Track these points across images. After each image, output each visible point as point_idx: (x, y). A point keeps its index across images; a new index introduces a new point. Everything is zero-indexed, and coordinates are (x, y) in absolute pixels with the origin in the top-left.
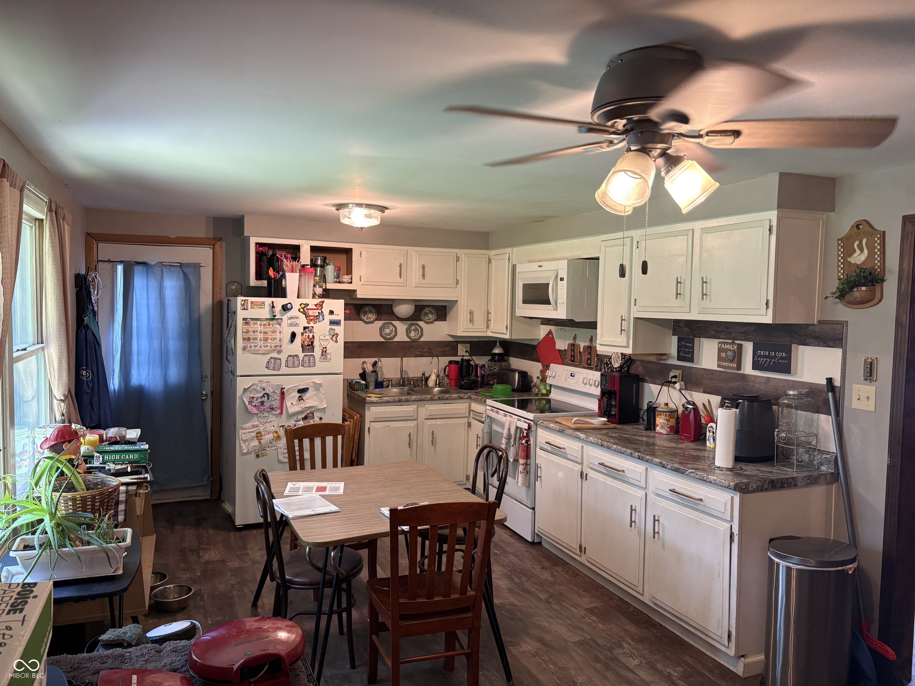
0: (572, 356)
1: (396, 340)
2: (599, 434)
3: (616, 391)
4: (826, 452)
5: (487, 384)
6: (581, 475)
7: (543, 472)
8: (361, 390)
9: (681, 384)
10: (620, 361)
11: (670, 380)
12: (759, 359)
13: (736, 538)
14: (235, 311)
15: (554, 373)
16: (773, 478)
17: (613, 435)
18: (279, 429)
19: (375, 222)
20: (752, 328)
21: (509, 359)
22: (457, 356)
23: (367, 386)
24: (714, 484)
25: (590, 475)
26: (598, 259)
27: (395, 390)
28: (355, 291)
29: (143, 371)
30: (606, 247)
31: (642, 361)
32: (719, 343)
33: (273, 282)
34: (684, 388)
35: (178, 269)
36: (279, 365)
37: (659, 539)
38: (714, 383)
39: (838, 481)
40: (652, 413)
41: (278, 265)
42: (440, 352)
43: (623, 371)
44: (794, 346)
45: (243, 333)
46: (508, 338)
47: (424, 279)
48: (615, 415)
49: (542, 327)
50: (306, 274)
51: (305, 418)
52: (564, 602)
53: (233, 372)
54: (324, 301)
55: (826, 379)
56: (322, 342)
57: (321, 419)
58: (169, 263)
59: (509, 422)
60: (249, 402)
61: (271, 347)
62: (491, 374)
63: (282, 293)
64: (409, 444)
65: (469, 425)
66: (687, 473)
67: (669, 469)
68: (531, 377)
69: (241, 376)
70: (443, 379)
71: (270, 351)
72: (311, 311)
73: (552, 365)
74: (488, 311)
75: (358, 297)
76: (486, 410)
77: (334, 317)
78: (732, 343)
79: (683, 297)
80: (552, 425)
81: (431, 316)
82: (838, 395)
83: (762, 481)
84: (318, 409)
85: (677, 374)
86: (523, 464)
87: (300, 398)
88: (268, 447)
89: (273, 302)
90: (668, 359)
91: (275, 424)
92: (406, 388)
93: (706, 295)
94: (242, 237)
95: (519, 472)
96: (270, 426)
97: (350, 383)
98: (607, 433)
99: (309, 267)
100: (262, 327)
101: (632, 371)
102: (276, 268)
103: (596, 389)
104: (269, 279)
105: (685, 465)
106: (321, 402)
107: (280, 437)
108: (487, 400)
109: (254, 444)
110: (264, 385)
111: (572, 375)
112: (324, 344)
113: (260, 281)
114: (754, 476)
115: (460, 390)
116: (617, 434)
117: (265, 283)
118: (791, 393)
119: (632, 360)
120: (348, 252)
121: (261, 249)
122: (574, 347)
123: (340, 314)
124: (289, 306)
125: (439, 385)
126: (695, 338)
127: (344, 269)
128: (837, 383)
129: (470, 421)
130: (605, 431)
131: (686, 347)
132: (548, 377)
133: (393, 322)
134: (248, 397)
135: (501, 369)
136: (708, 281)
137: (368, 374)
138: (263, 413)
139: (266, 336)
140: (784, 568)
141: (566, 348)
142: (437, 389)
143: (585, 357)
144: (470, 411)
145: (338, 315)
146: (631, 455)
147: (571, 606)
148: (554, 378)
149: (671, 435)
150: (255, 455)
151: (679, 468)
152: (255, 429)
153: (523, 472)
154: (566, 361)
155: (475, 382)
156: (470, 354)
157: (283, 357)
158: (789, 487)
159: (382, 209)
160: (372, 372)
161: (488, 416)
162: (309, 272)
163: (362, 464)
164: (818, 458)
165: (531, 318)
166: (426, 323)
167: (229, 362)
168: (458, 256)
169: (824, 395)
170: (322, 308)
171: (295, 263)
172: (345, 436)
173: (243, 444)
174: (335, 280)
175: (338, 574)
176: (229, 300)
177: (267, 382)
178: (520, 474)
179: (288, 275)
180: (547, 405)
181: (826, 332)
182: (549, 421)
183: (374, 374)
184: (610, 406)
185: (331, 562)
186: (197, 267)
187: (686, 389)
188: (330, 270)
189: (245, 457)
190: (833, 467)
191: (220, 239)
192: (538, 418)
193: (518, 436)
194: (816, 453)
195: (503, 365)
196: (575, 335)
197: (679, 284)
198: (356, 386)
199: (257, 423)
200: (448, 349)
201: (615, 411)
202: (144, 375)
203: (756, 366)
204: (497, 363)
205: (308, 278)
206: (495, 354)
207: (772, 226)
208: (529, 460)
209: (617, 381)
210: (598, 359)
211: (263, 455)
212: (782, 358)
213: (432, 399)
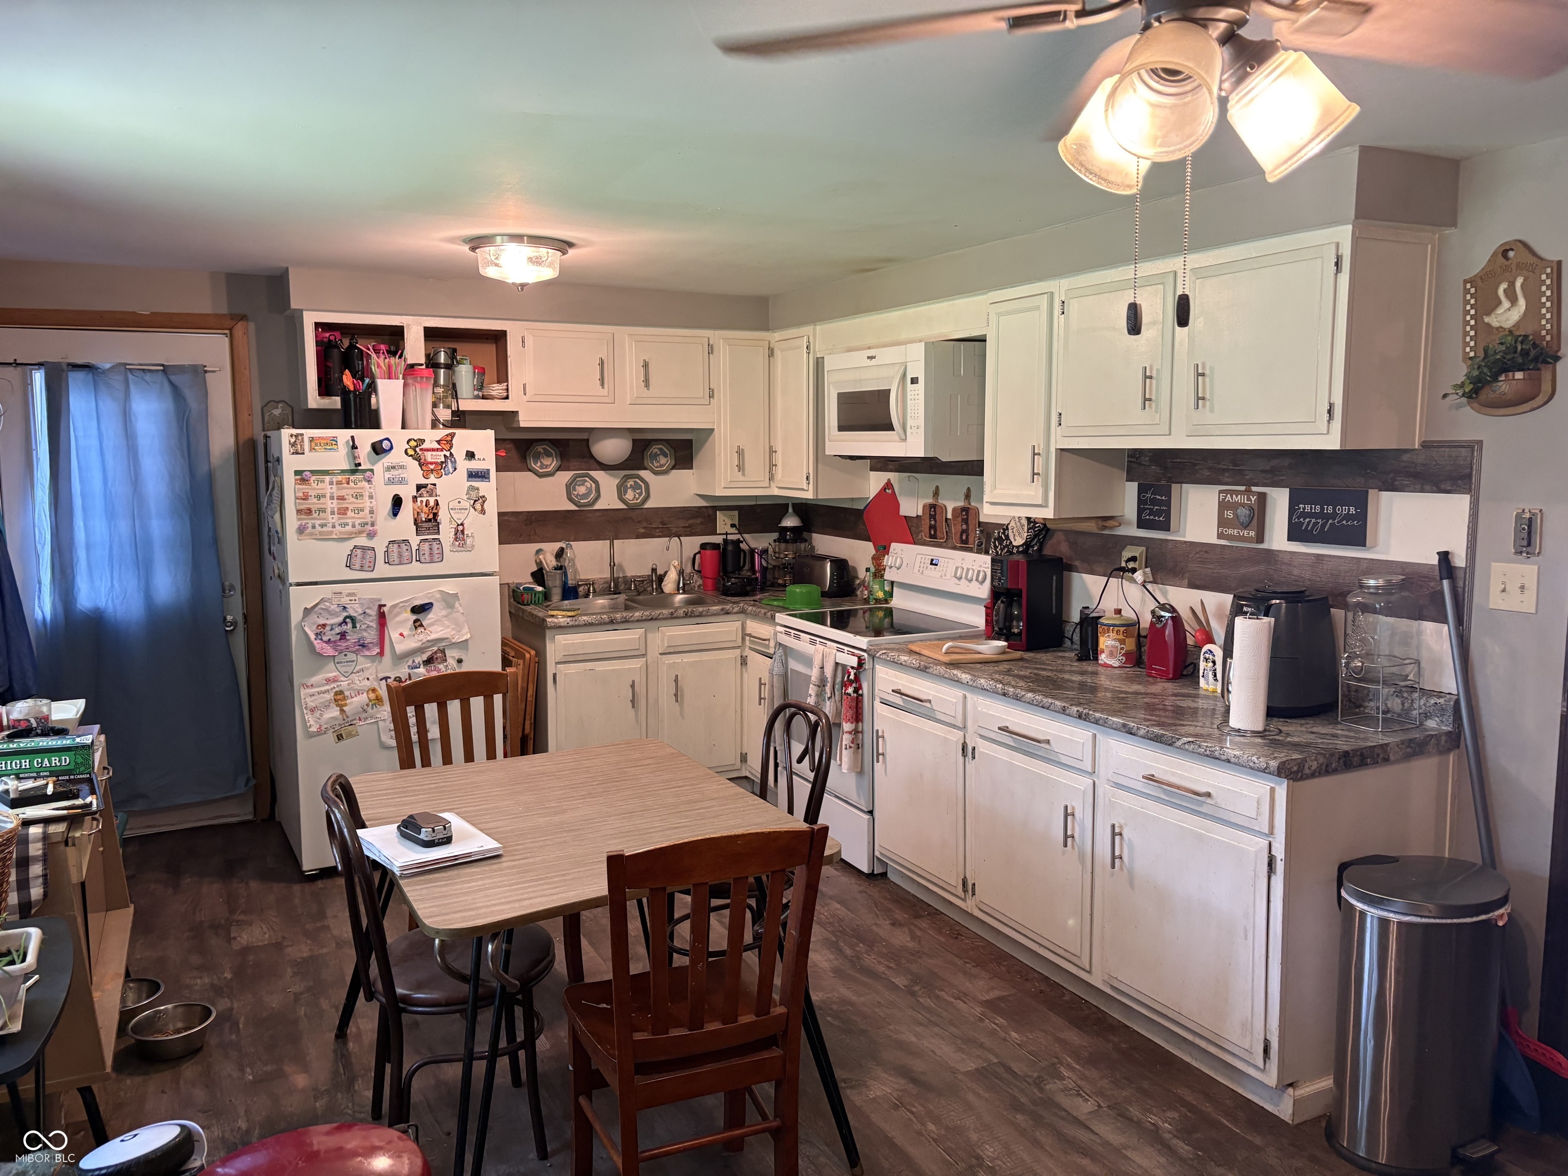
0: (931, 527)
1: (597, 506)
2: (996, 672)
3: (1021, 590)
4: (1436, 694)
5: (772, 585)
6: (963, 750)
7: (891, 745)
8: (535, 604)
9: (1145, 573)
10: (1026, 534)
11: (1123, 564)
12: (1302, 520)
13: (1280, 866)
14: (278, 457)
15: (898, 560)
16: (1346, 748)
17: (1022, 673)
18: (379, 684)
19: (548, 273)
20: (1286, 462)
21: (811, 537)
22: (716, 534)
23: (547, 596)
24: (1235, 764)
25: (981, 750)
26: (982, 340)
27: (601, 602)
28: (515, 414)
29: (101, 580)
30: (999, 315)
31: (1066, 532)
32: (1220, 492)
33: (352, 398)
34: (1151, 579)
35: (160, 377)
36: (373, 562)
37: (1121, 868)
38: (1209, 568)
39: (1458, 747)
40: (1090, 628)
41: (363, 367)
42: (684, 527)
43: (1030, 551)
44: (1372, 493)
45: (297, 501)
46: (811, 497)
47: (648, 389)
48: (1020, 634)
49: (873, 474)
50: (417, 382)
51: (429, 661)
52: (942, 990)
53: (282, 578)
54: (454, 434)
55: (1438, 553)
56: (455, 513)
57: (460, 661)
58: (140, 365)
59: (821, 655)
60: (317, 634)
61: (354, 526)
62: (779, 567)
63: (372, 420)
64: (633, 701)
65: (744, 661)
66: (1179, 743)
67: (1141, 737)
68: (855, 569)
69: (298, 584)
70: (691, 577)
71: (352, 533)
72: (430, 453)
73: (894, 546)
74: (771, 447)
75: (521, 426)
76: (775, 634)
77: (475, 465)
78: (1246, 491)
79: (1157, 406)
80: (904, 658)
81: (663, 460)
82: (1461, 584)
83: (1327, 755)
84: (454, 643)
85: (1137, 555)
86: (850, 733)
87: (417, 624)
88: (360, 720)
89: (353, 437)
90: (1120, 525)
91: (371, 674)
92: (622, 597)
93: (1203, 399)
94: (288, 312)
95: (844, 747)
96: (361, 679)
97: (514, 591)
98: (1009, 670)
99: (424, 367)
100: (334, 487)
101: (1047, 551)
102: (358, 371)
103: (980, 586)
104: (345, 394)
105: (1174, 728)
106: (459, 630)
107: (381, 698)
108: (777, 614)
109: (332, 715)
110: (345, 600)
111: (934, 562)
112: (459, 517)
113: (327, 398)
114: (1308, 745)
115: (724, 597)
116: (1029, 671)
117: (335, 402)
118: (1372, 582)
119: (1048, 530)
120: (498, 338)
121: (327, 335)
122: (935, 511)
123: (487, 459)
124: (386, 445)
125: (684, 590)
126: (1173, 485)
127: (491, 372)
128: (1459, 561)
129: (744, 655)
130: (1006, 666)
131: (1154, 502)
132: (887, 568)
133: (592, 473)
134: (314, 623)
135: (798, 556)
136: (1207, 372)
137: (547, 572)
138: (346, 655)
139: (343, 503)
140: (1376, 922)
141: (920, 513)
142: (680, 597)
143: (956, 529)
144: (744, 635)
145: (484, 459)
146: (1064, 710)
147: (956, 999)
148: (898, 569)
149: (1128, 669)
150: (335, 735)
151: (1163, 735)
152: (332, 686)
153: (850, 747)
154: (920, 537)
155: (751, 582)
156: (738, 530)
157: (379, 543)
158: (1375, 763)
159: (564, 245)
160: (556, 569)
161: (780, 644)
162: (422, 378)
163: (544, 749)
164: (1420, 703)
165: (852, 458)
166: (656, 473)
167: (274, 558)
168: (711, 343)
169: (1432, 584)
170: (451, 447)
171: (394, 361)
172: (508, 695)
173: (310, 716)
174: (476, 393)
175: (503, 988)
176: (266, 437)
177: (349, 595)
178: (844, 751)
179: (381, 384)
180: (887, 620)
181: (1437, 464)
182: (898, 650)
183: (559, 571)
184: (1009, 618)
185: (488, 964)
186: (199, 372)
187: (1154, 582)
188: (465, 374)
189: (313, 739)
190: (1451, 719)
191: (243, 318)
192: (877, 645)
193: (839, 680)
194: (1416, 695)
195: (800, 549)
196: (937, 488)
197: (1148, 380)
198: (525, 596)
199: (334, 674)
200: (699, 521)
201: (1018, 627)
202: (103, 590)
203: (1295, 534)
204: (790, 546)
205: (421, 389)
206: (786, 529)
207: (1341, 256)
208: (860, 724)
209: (1023, 569)
210: (982, 531)
211: (350, 735)
212: (1348, 517)
213: (672, 617)
